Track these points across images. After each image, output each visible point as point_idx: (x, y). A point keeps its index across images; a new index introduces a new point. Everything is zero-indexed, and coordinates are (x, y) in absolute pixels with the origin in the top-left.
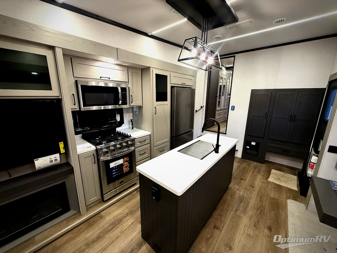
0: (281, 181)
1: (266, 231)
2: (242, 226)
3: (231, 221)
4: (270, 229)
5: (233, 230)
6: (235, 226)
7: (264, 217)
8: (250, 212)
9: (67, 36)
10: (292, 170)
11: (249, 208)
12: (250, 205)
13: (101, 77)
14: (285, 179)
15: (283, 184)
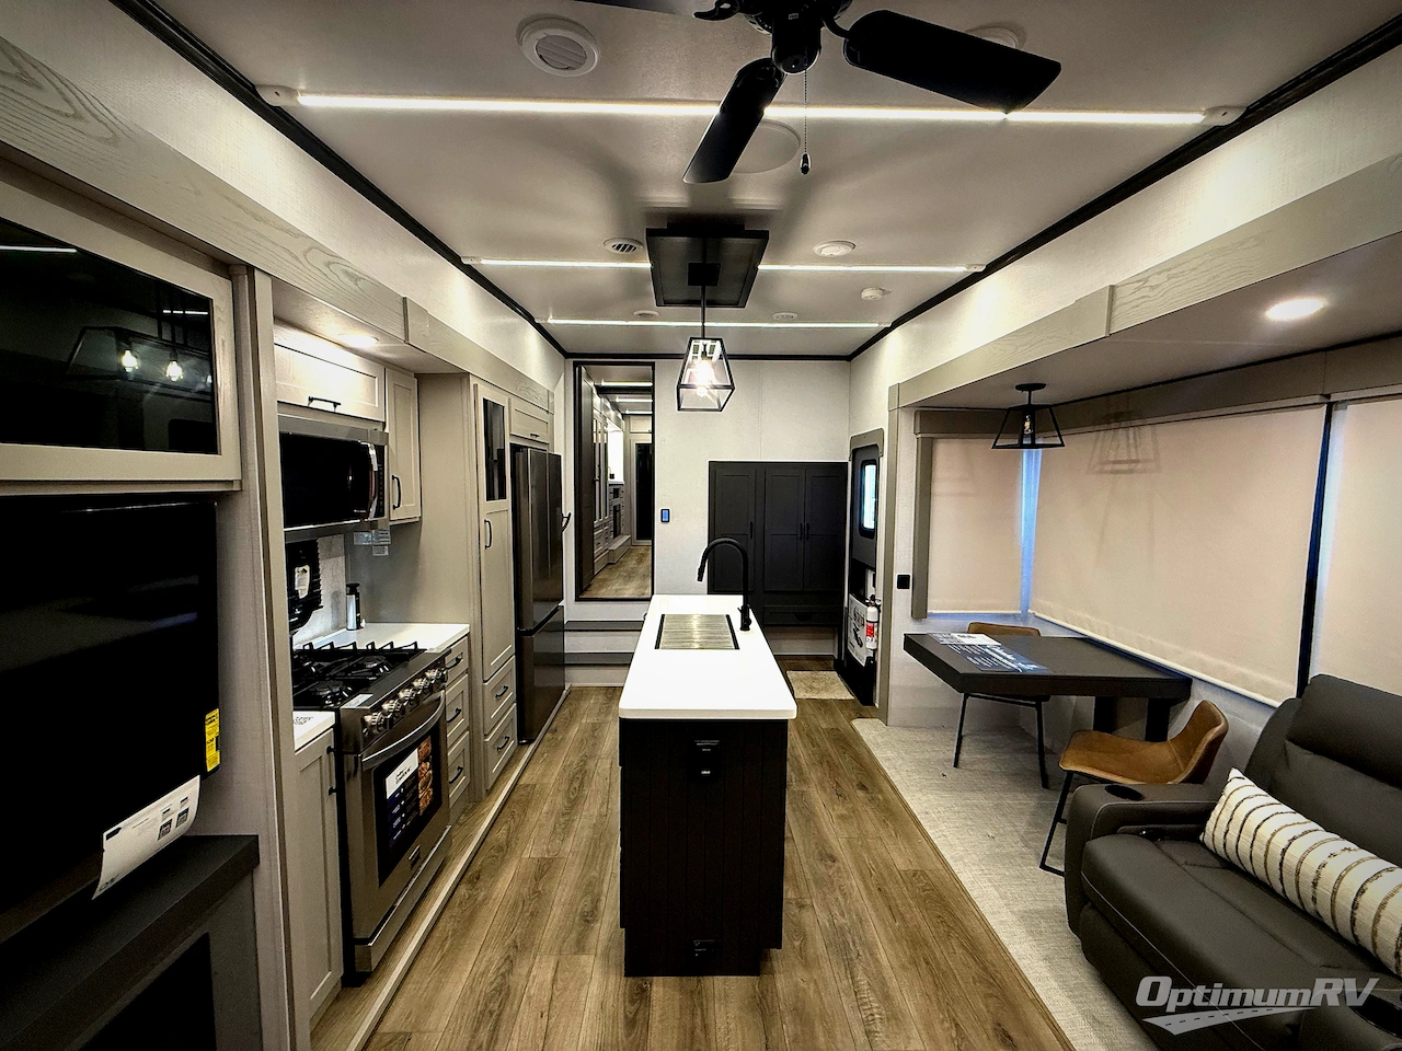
0: (819, 691)
1: (860, 794)
2: (820, 808)
3: (794, 810)
4: (863, 787)
5: (812, 825)
6: (809, 817)
7: (841, 771)
8: (814, 775)
9: (287, 232)
10: (820, 662)
11: (805, 768)
12: (803, 761)
13: (311, 400)
14: (822, 685)
15: (825, 696)
